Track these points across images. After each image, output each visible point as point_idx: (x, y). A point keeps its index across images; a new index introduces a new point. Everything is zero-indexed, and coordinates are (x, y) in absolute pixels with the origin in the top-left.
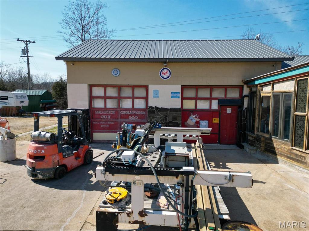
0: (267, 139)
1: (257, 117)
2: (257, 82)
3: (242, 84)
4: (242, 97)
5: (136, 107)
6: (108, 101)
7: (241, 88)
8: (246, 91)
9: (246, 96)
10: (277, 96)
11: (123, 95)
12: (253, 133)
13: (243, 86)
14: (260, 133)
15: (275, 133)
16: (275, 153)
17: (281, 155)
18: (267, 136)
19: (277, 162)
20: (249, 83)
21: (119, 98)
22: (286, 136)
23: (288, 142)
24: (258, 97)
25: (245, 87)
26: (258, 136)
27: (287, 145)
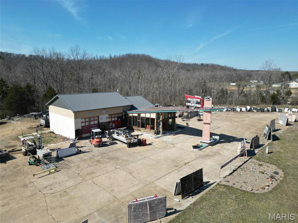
0: (131, 127)
2: (128, 113)
5: (95, 123)
6: (86, 123)
10: (133, 117)
11: (91, 120)
14: (129, 125)
15: (134, 125)
17: (135, 130)
21: (90, 121)
24: (128, 116)
25: (123, 113)
27: (136, 127)
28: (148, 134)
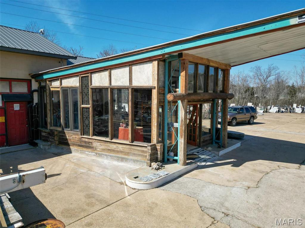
0: (60, 132)
1: (48, 112)
2: (45, 77)
3: (30, 78)
4: (31, 92)
7: (29, 82)
8: (35, 85)
9: (35, 91)
10: (65, 91)
12: (46, 128)
13: (31, 80)
14: (52, 128)
15: (67, 126)
16: (67, 144)
17: (74, 145)
18: (60, 129)
19: (70, 152)
20: (37, 77)
22: (76, 127)
23: (78, 132)
24: (48, 91)
25: (33, 81)
26: (51, 130)
27: (77, 134)
28: (122, 159)
